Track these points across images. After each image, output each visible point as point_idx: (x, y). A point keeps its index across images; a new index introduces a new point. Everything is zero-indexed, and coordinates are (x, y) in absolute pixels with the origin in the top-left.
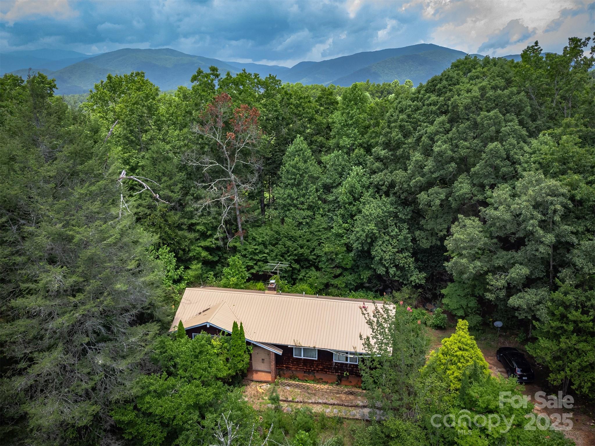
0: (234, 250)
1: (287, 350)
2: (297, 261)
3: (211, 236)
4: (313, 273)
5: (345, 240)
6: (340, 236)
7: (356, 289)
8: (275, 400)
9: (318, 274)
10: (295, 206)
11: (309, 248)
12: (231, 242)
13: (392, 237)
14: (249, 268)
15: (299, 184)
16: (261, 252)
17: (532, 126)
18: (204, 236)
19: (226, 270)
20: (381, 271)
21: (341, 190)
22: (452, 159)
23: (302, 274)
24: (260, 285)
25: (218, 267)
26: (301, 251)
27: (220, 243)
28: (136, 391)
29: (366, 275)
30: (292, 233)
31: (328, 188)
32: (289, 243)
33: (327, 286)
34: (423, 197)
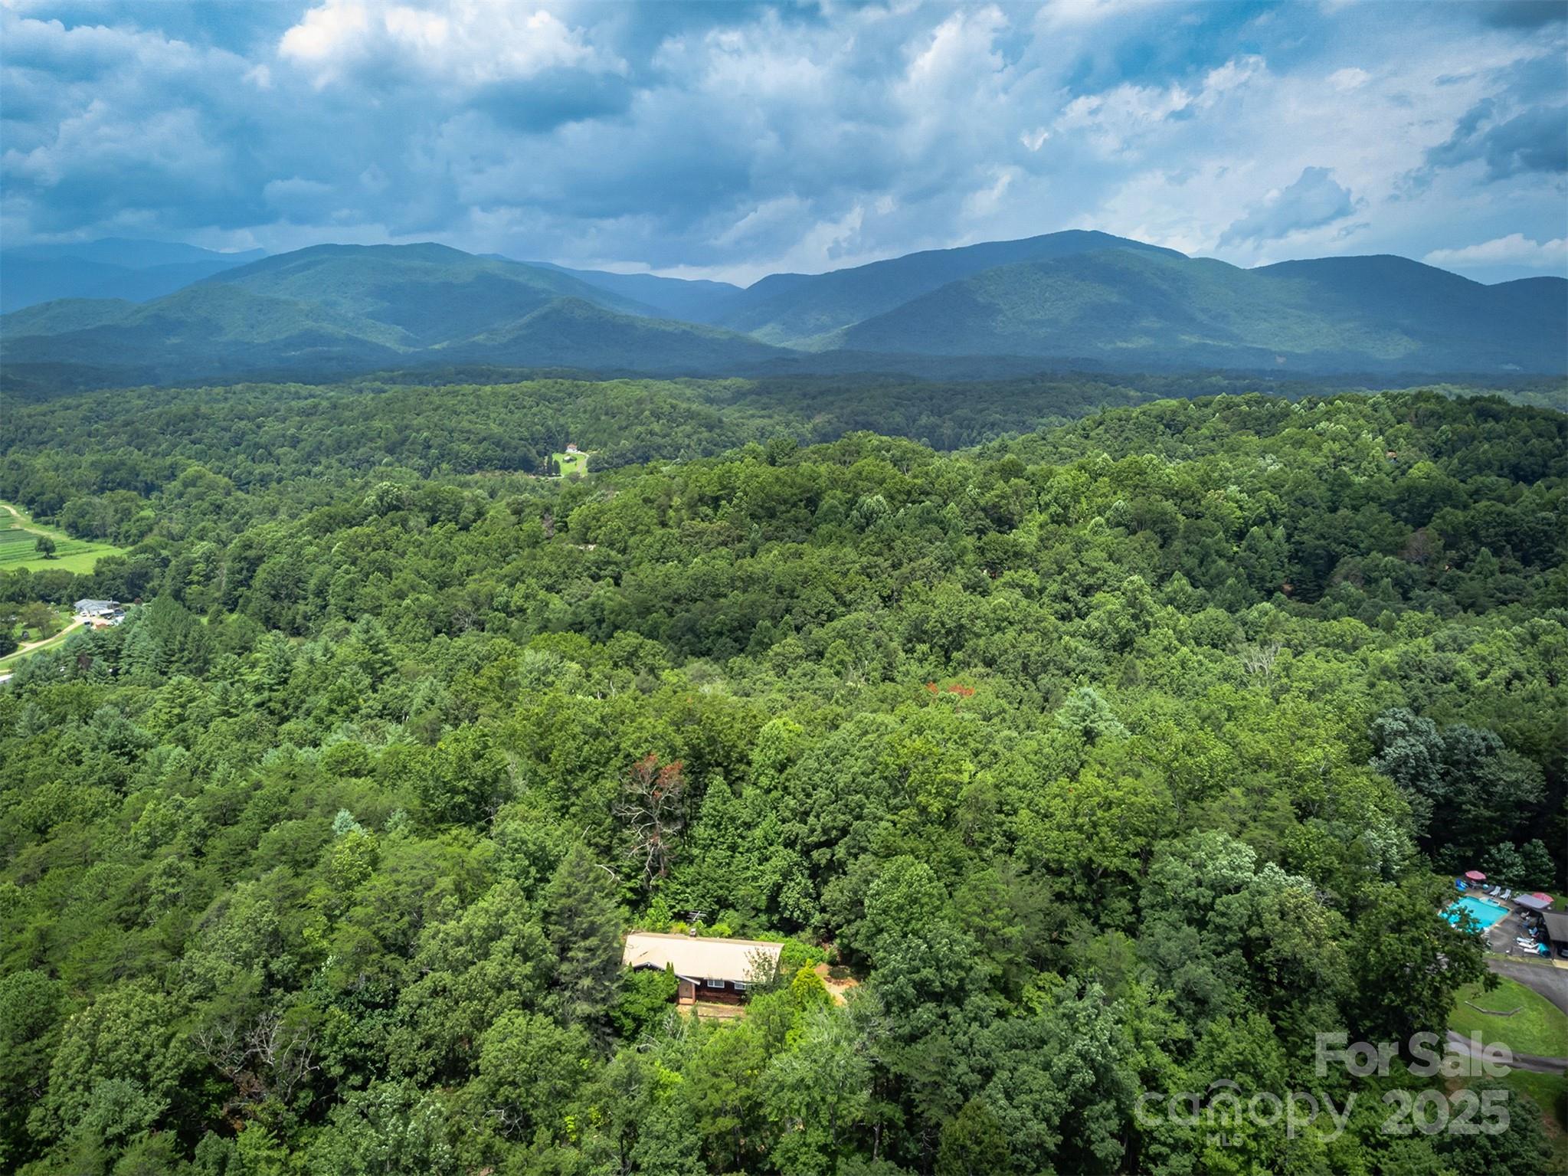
0: (657, 888)
1: (704, 982)
2: (717, 903)
3: (635, 877)
4: (731, 912)
5: (760, 883)
6: (755, 879)
7: (769, 930)
8: (695, 1013)
9: (736, 914)
10: (716, 847)
11: (727, 888)
12: (653, 882)
13: (798, 884)
14: (671, 907)
15: (720, 824)
16: (684, 892)
17: (893, 802)
18: (628, 877)
19: (651, 911)
20: (787, 914)
21: (758, 832)
22: (834, 828)
23: (722, 914)
24: (682, 925)
25: (642, 907)
26: (720, 892)
27: (645, 884)
28: (621, 1000)
29: (775, 918)
30: (713, 875)
31: (748, 826)
32: (709, 884)
33: (744, 926)
34: (815, 854)
